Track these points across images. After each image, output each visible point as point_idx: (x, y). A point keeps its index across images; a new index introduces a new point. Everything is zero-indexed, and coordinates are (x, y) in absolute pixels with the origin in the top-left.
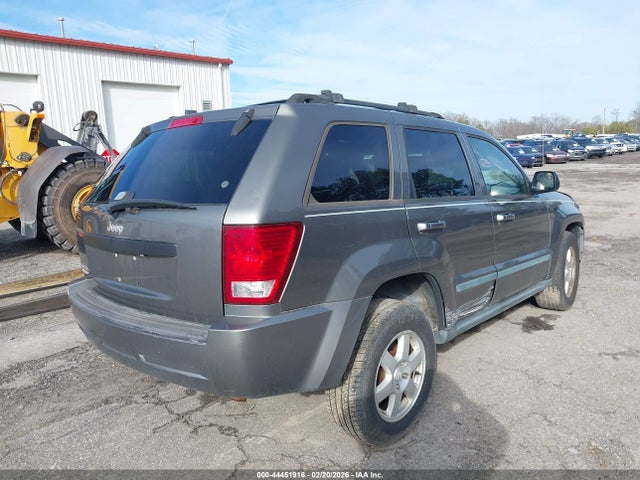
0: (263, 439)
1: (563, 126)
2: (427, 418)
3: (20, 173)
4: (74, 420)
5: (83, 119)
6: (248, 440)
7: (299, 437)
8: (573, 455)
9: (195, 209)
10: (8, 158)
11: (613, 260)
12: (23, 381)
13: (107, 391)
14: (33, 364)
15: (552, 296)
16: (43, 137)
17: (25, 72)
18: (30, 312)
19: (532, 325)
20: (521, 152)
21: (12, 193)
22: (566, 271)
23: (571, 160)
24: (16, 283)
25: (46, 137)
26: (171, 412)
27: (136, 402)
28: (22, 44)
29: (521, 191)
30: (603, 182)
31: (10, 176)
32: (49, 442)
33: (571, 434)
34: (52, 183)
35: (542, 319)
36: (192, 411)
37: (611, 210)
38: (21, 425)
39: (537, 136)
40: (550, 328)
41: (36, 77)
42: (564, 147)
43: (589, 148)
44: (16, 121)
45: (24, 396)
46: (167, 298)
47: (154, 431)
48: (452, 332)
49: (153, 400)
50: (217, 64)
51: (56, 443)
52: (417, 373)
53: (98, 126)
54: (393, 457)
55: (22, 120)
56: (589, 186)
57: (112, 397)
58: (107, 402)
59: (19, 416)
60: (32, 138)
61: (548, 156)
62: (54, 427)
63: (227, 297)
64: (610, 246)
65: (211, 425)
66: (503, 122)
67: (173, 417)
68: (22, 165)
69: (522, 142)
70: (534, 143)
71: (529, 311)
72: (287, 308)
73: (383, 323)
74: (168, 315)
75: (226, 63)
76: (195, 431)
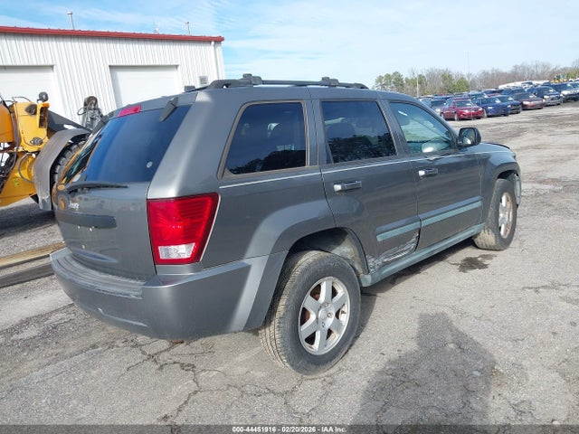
0: (215, 372)
1: (543, 73)
2: (356, 350)
3: (34, 155)
4: (65, 363)
5: (85, 105)
6: (203, 374)
7: (245, 370)
8: (475, 378)
9: (126, 187)
10: (23, 143)
11: (561, 201)
12: (31, 332)
13: (95, 338)
14: (39, 318)
15: (487, 237)
16: (51, 123)
17: (43, 63)
18: (43, 274)
19: (471, 264)
20: (498, 101)
21: (29, 173)
22: (501, 215)
23: (547, 106)
24: (33, 251)
25: (53, 122)
26: (144, 353)
27: (118, 346)
28: (38, 39)
29: (450, 147)
30: (573, 125)
31: (26, 159)
32: (44, 381)
33: (477, 359)
34: (61, 163)
35: (480, 259)
36: (161, 352)
37: (572, 152)
38: (24, 369)
39: (519, 84)
40: (485, 266)
41: (52, 67)
42: (540, 93)
43: (565, 92)
44: (26, 110)
45: (29, 345)
46: (115, 261)
47: (128, 369)
48: (377, 275)
49: (132, 344)
50: (210, 42)
51: (48, 382)
52: (343, 312)
53: (98, 109)
54: (320, 384)
55: (31, 109)
56: (558, 130)
57: (98, 343)
58: (94, 347)
59: (23, 361)
60: (41, 124)
61: (525, 103)
62: (49, 369)
63: (157, 259)
64: (561, 188)
65: (175, 363)
66: (485, 74)
67: (145, 357)
68: (35, 149)
69: (500, 92)
70: (510, 92)
71: (469, 252)
72: (207, 265)
73: (303, 273)
74: (118, 275)
75: (218, 40)
76: (161, 368)
